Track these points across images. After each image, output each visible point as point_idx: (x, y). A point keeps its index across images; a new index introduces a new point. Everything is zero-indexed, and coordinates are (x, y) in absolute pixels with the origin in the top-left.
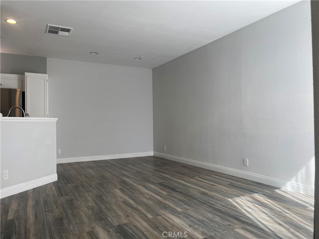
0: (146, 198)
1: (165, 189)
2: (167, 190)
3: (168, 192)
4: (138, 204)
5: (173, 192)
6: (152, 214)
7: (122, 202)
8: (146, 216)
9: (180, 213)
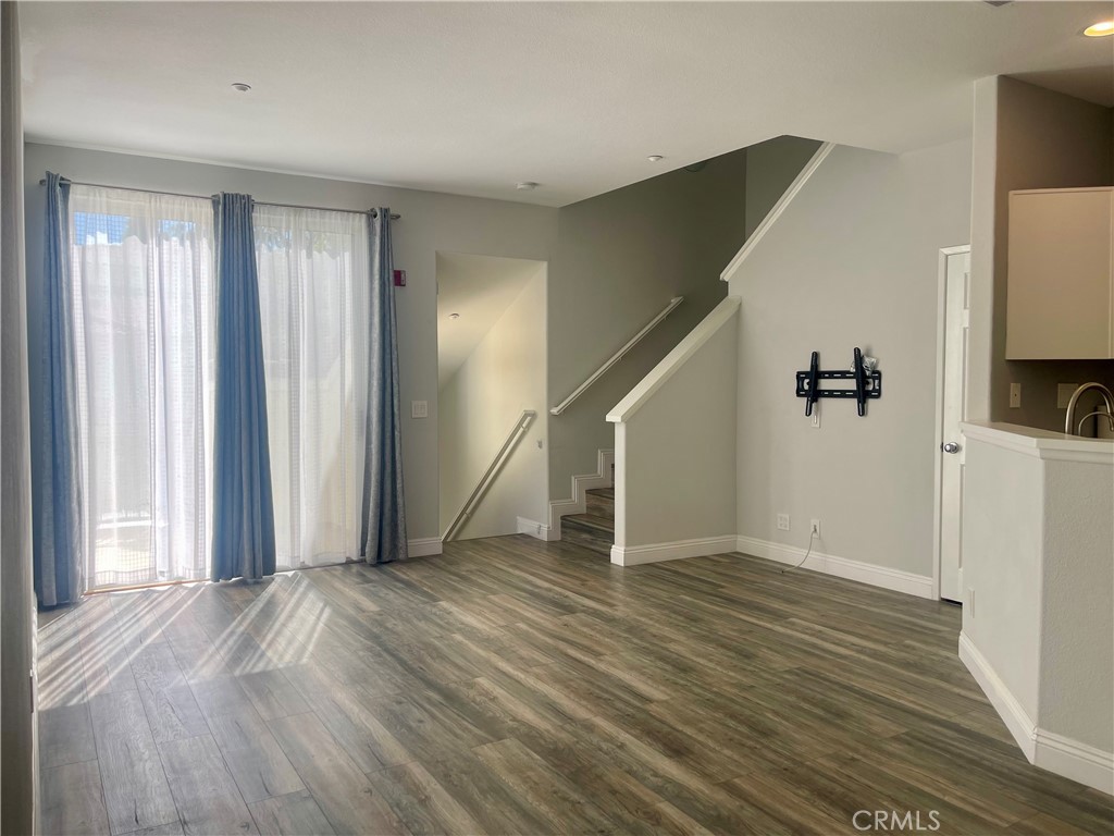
0: (539, 664)
1: (478, 699)
2: (472, 693)
3: (471, 686)
4: (557, 649)
5: (453, 686)
6: (518, 628)
7: (601, 654)
8: (530, 625)
9: (459, 630)
